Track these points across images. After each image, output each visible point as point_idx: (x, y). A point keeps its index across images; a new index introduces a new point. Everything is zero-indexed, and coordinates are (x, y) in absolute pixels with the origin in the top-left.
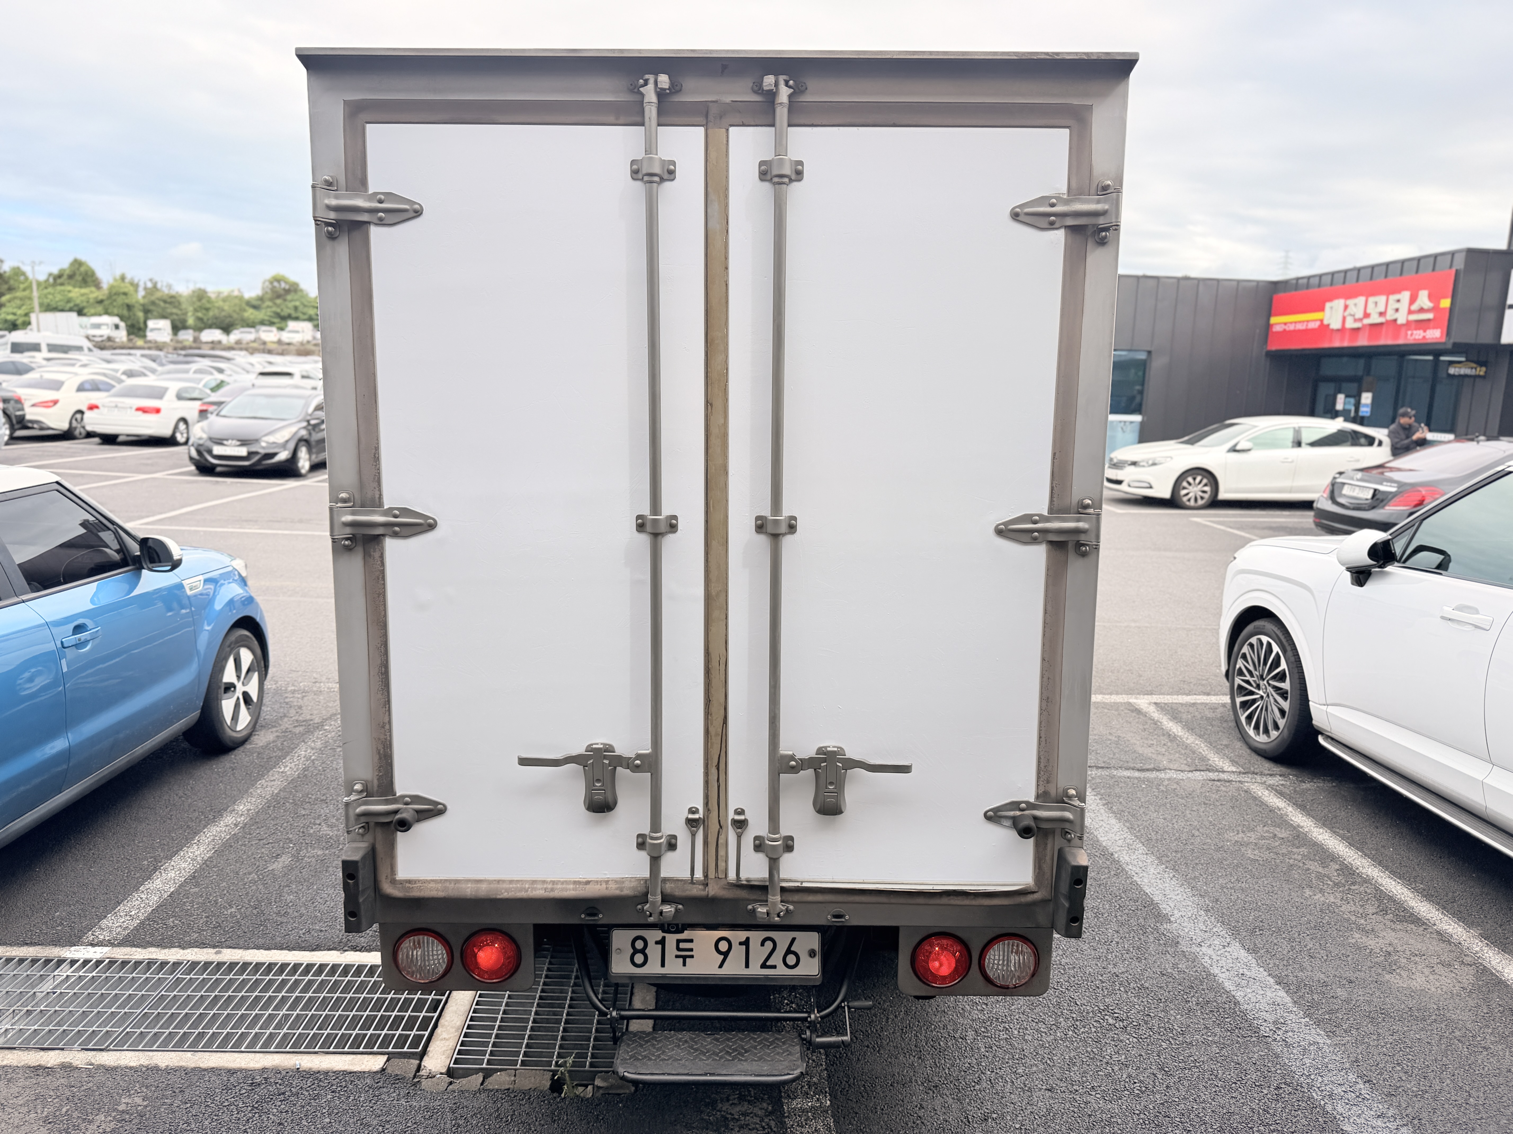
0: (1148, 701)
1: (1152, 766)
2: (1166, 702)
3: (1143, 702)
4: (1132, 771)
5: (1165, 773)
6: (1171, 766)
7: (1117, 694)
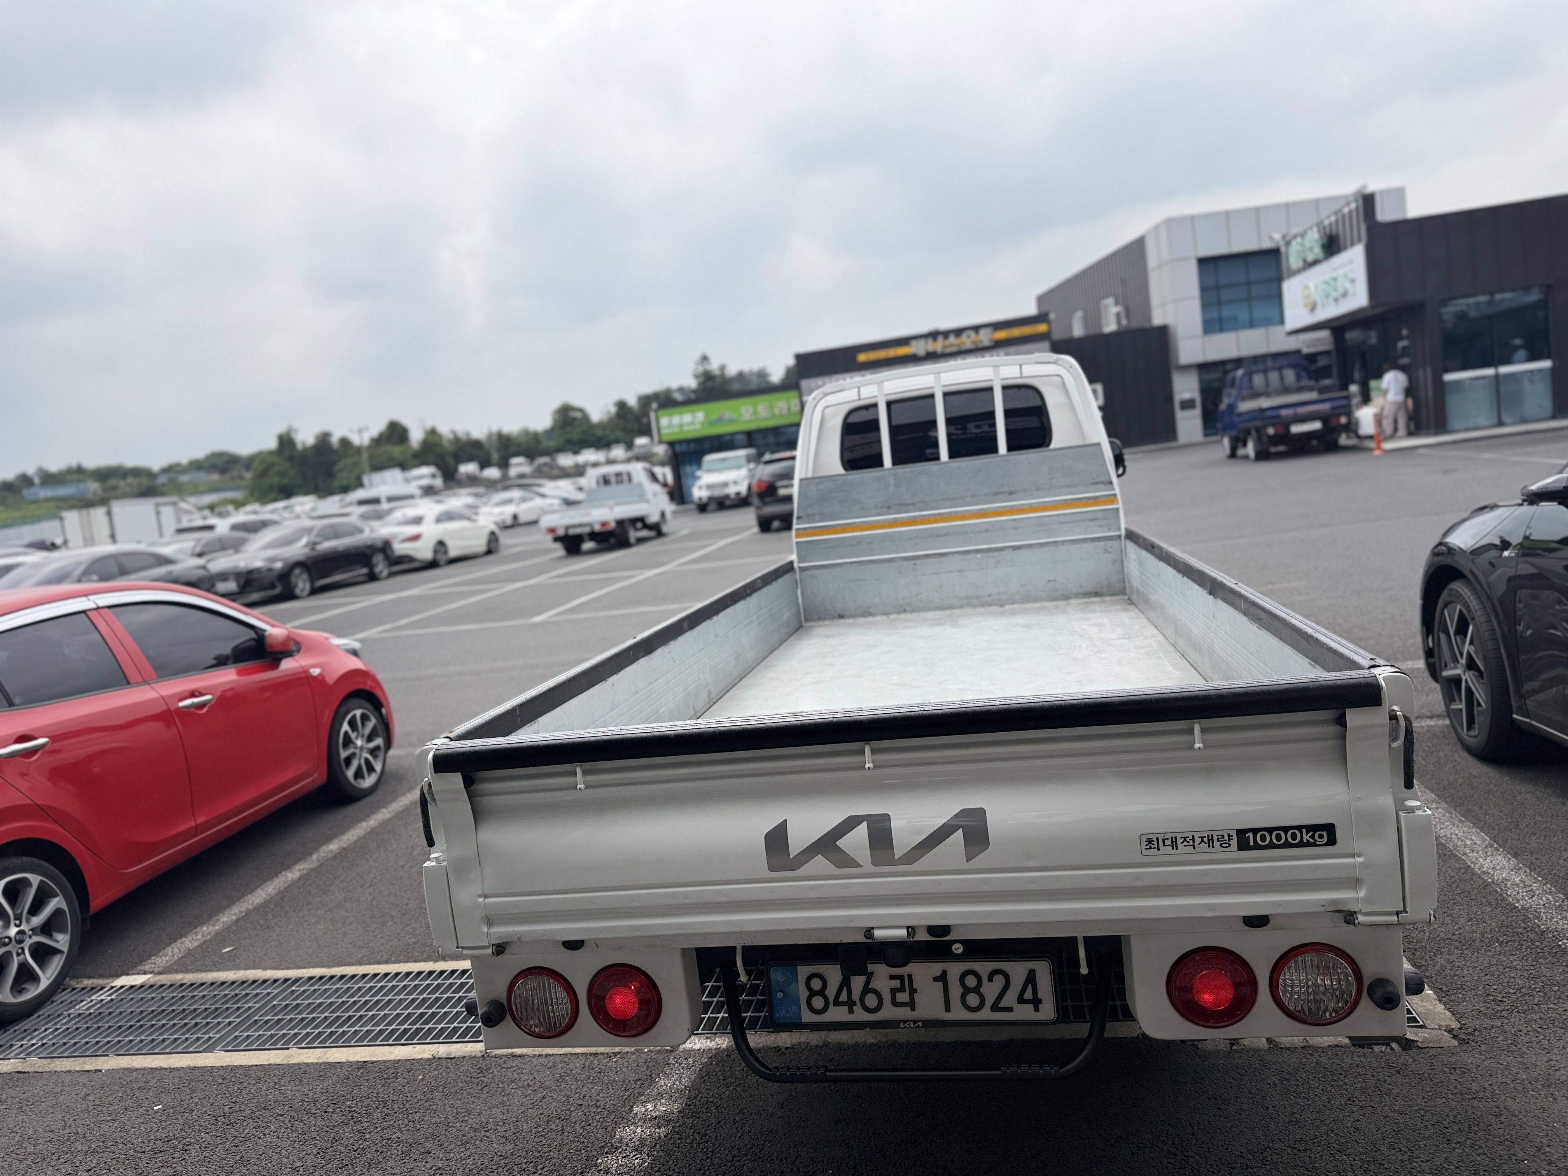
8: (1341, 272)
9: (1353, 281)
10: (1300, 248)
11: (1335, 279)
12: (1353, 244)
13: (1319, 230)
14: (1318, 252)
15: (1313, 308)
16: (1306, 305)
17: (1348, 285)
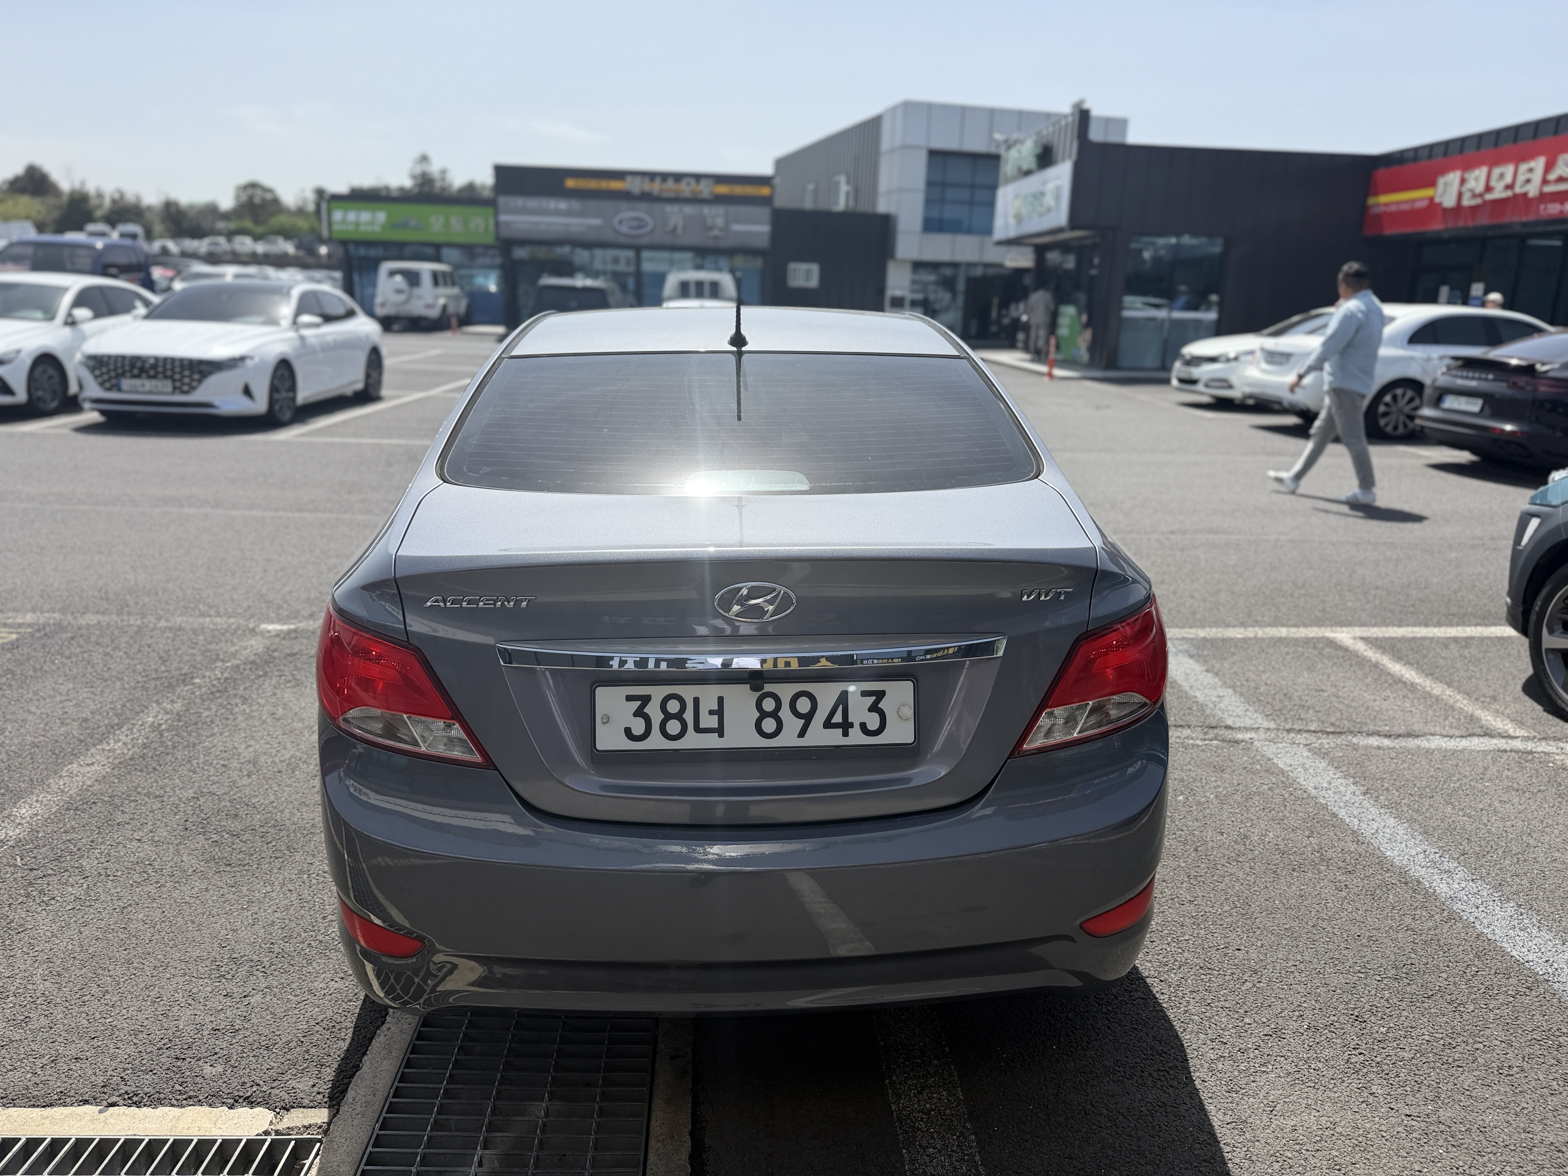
0: (1349, 636)
1: (1403, 730)
2: (1375, 636)
3: (1344, 636)
4: (1377, 738)
5: (1428, 740)
6: (1432, 730)
7: (1305, 626)
8: (1050, 186)
9: (1058, 198)
10: (1017, 154)
11: (1041, 193)
12: (1063, 160)
13: (1037, 140)
14: (1032, 162)
15: (1019, 220)
16: (1015, 216)
17: (1053, 202)
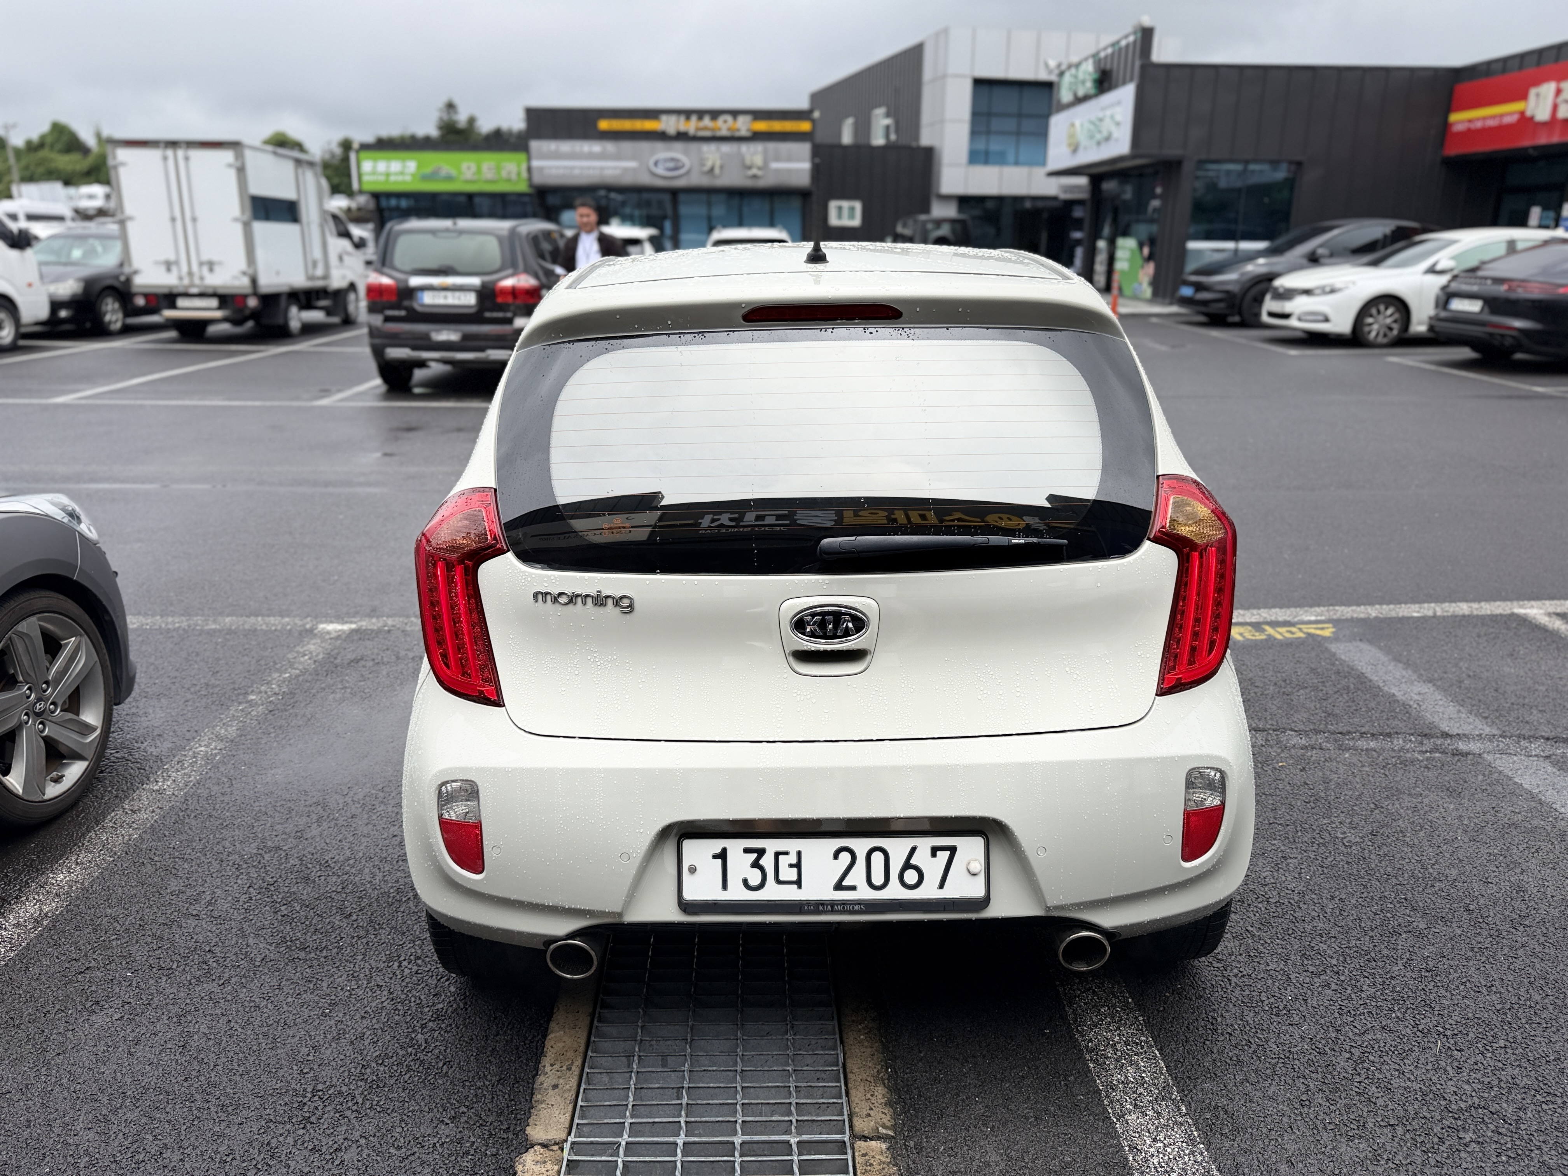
0: (1542, 611)
3: (1536, 612)
8: (1108, 113)
9: (1118, 124)
10: (1073, 80)
11: (1101, 120)
12: (1124, 83)
13: (1095, 62)
14: (1089, 86)
15: (1075, 149)
16: (1070, 145)
17: (1113, 129)
